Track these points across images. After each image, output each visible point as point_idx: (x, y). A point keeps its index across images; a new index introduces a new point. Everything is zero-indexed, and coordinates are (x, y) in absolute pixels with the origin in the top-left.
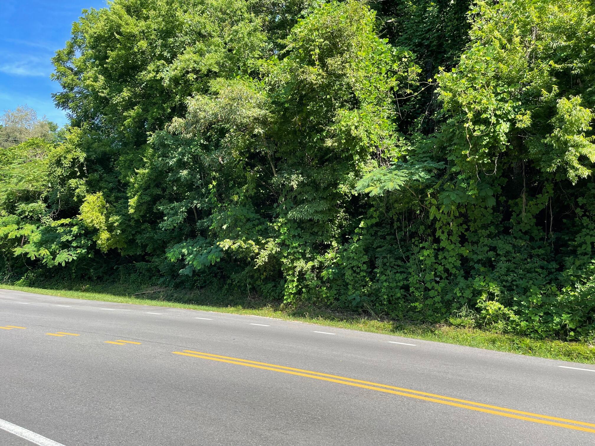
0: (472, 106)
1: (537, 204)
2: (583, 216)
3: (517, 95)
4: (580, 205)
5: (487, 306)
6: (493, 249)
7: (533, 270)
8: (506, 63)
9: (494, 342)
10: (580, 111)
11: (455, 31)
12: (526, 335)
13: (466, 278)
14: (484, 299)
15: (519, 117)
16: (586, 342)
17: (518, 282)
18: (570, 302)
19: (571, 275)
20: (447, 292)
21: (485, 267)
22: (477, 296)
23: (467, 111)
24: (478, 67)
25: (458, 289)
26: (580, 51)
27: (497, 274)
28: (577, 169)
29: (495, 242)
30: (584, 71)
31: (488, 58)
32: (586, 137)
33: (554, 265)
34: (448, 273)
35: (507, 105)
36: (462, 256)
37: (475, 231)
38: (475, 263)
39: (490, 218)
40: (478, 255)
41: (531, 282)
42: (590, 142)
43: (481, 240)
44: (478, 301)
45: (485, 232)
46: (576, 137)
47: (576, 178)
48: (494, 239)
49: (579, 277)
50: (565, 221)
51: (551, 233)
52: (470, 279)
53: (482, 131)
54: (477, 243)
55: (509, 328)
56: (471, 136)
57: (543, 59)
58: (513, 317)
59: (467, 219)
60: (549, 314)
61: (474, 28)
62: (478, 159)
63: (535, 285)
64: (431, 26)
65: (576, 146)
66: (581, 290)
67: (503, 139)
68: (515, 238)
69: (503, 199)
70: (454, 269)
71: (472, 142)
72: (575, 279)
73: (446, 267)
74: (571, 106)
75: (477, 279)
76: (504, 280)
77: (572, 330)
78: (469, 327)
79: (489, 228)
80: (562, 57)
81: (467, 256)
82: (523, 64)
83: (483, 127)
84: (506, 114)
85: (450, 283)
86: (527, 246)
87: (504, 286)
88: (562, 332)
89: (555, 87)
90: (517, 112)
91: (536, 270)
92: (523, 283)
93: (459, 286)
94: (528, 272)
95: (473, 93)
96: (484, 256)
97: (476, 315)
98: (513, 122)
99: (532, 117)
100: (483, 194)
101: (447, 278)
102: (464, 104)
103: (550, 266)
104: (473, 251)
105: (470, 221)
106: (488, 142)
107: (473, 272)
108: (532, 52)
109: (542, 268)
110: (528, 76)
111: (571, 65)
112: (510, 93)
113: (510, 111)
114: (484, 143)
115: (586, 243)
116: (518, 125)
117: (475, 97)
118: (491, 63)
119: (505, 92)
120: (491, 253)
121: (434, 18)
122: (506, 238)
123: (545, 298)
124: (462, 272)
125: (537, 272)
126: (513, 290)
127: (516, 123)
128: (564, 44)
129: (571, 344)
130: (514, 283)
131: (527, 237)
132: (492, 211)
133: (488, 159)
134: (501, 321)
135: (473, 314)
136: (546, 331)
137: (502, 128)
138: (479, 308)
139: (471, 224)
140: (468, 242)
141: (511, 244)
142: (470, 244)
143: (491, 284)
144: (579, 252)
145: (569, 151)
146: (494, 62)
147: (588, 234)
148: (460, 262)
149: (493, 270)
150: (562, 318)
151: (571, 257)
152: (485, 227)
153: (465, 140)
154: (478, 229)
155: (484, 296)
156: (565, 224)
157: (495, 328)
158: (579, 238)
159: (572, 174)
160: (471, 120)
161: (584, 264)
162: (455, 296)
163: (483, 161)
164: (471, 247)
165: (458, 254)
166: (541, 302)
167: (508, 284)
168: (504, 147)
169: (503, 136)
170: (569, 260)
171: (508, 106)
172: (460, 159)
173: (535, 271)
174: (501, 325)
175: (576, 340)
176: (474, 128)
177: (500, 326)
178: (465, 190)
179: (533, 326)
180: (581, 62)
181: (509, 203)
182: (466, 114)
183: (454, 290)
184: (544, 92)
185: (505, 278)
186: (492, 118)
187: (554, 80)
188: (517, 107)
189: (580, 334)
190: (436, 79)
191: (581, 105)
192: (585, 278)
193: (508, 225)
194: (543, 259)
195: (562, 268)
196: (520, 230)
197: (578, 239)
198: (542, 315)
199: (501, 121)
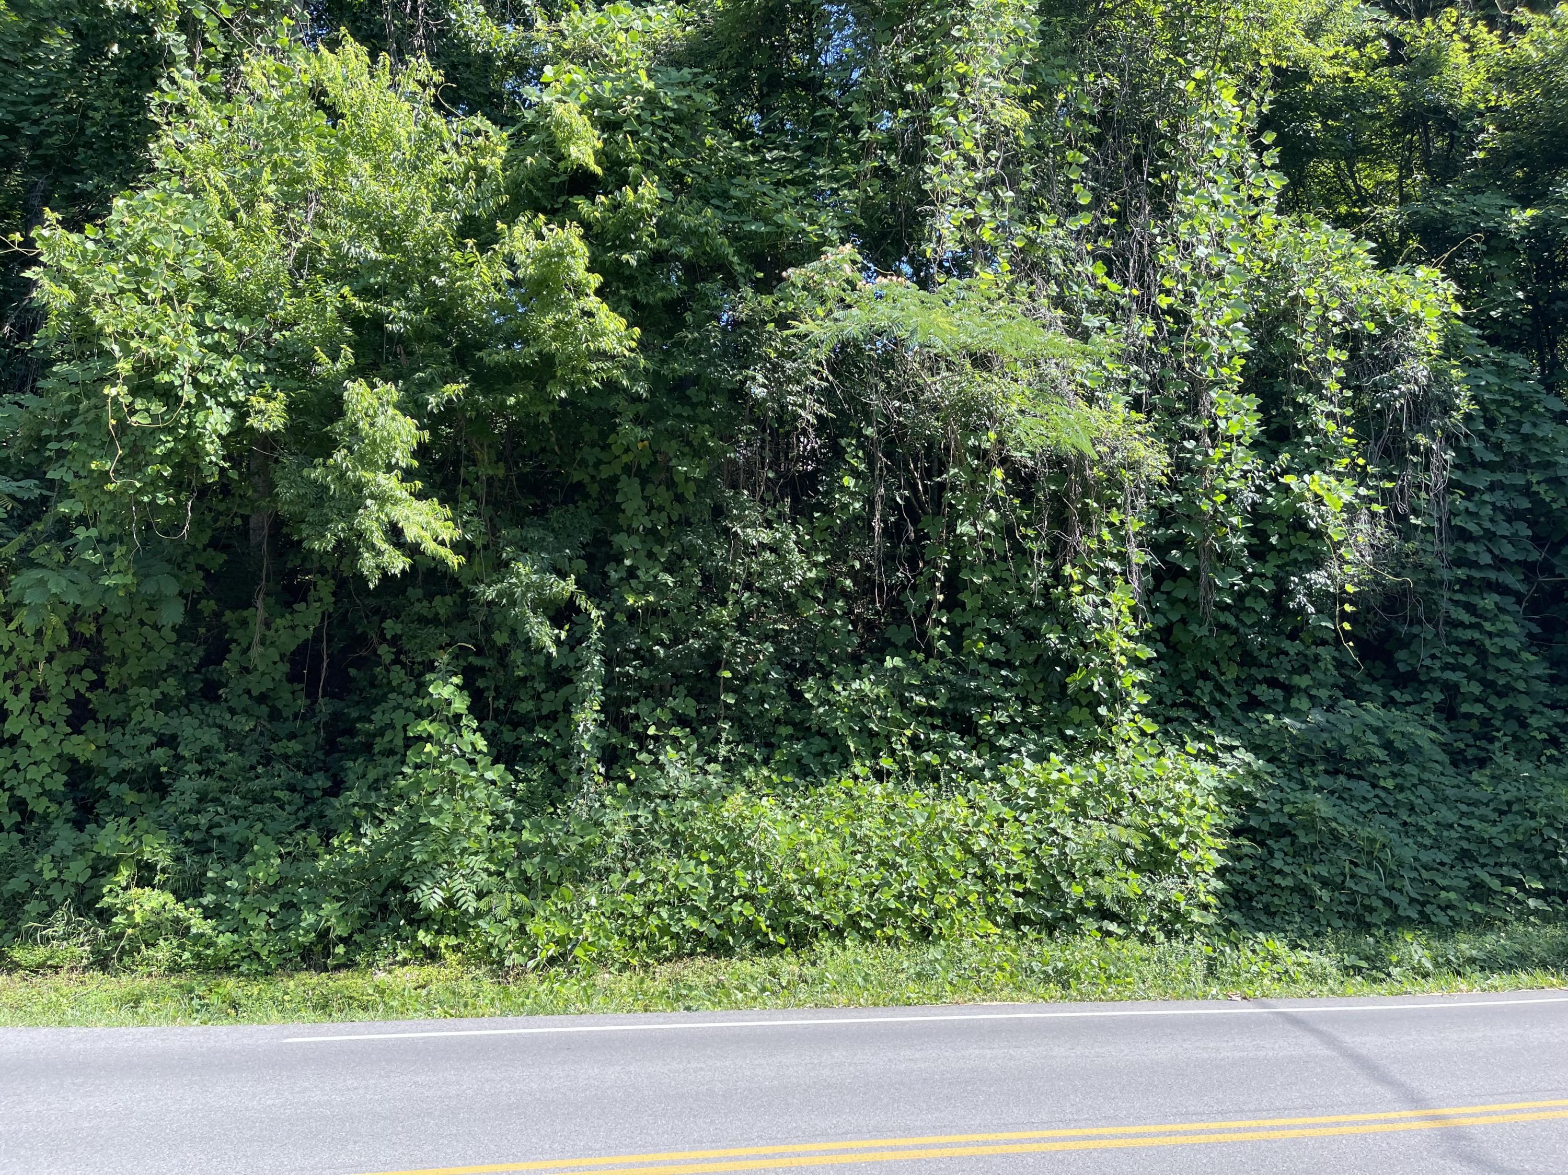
0: (133, 344)
1: (293, 628)
2: (395, 662)
3: (259, 346)
4: (389, 637)
5: (130, 902)
6: (168, 741)
7: (268, 795)
8: (236, 257)
9: (137, 1002)
10: (393, 419)
11: (113, 127)
12: (228, 969)
13: (79, 825)
14: (124, 884)
15: (257, 402)
16: (370, 965)
17: (224, 830)
18: (345, 872)
19: (354, 805)
20: (15, 868)
21: (140, 791)
22: (104, 875)
23: (118, 354)
24: (159, 245)
25: (48, 857)
26: (408, 282)
27: (172, 810)
28: (380, 553)
29: (176, 722)
30: (415, 332)
31: (189, 232)
32: (402, 481)
33: (321, 781)
34: (23, 813)
35: (228, 364)
36: (73, 760)
37: (121, 691)
38: (113, 780)
39: (168, 654)
40: (121, 756)
41: (259, 826)
42: (411, 494)
43: (136, 716)
44: (105, 890)
45: (147, 695)
46: (381, 477)
47: (378, 575)
48: (175, 713)
49: (369, 808)
50: (353, 672)
51: (321, 700)
52: (91, 827)
53: (154, 417)
54: (122, 723)
55: (186, 955)
56: (123, 426)
57: (329, 277)
58: (199, 925)
59: (100, 653)
60: (294, 905)
61: (165, 141)
62: (139, 491)
63: (267, 834)
64: (48, 91)
65: (382, 499)
66: (373, 841)
67: (212, 448)
68: (233, 712)
69: (208, 606)
70: (44, 801)
71: (125, 440)
72: (363, 813)
73: (18, 793)
74: (376, 403)
75: (111, 826)
76: (188, 827)
77: (341, 940)
78: (72, 969)
79: (161, 683)
80: (372, 286)
81: (88, 761)
82: (278, 273)
83: (157, 407)
84: (225, 388)
85: (23, 842)
86: (262, 734)
87: (187, 843)
88: (320, 947)
89: (347, 351)
90: (254, 389)
91: (276, 793)
92: (236, 831)
93: (53, 850)
94: (256, 801)
95: (138, 307)
96: (140, 759)
97: (95, 932)
98: (242, 411)
99: (290, 408)
100: (150, 588)
101: (18, 828)
102: (108, 330)
103: (311, 784)
104: (108, 746)
105: (109, 660)
106: (171, 451)
107: (101, 808)
108: (302, 253)
109: (292, 788)
110: (287, 305)
111: (386, 310)
112: (239, 336)
113: (234, 382)
114: (158, 451)
115: (393, 727)
116: (253, 421)
117: (141, 319)
118: (196, 246)
119: (223, 329)
120: (160, 754)
121: (61, 70)
122: (207, 710)
123: (287, 866)
124: (69, 807)
125: (277, 799)
126: (210, 851)
127: (248, 414)
128: (373, 255)
129: (336, 975)
130: (216, 832)
131: (264, 710)
132: (173, 637)
133: (168, 496)
134: (166, 940)
135: (86, 930)
136: (281, 952)
137: (211, 420)
138: (109, 909)
139: (111, 669)
140: (97, 721)
141: (220, 727)
142: (102, 726)
143: (148, 838)
144: (377, 749)
145: (366, 507)
146: (202, 246)
147: (399, 706)
148: (65, 778)
149: (163, 798)
150: (321, 913)
151: (360, 760)
152: (149, 679)
153: (104, 431)
154: (129, 684)
155: (124, 874)
156: (353, 680)
157: (147, 961)
158: (379, 714)
159: (367, 562)
160: (126, 380)
161: (386, 776)
162: (35, 880)
163: (155, 498)
164: (102, 736)
165: (60, 756)
166: (278, 877)
167: (197, 836)
168: (215, 470)
169: (212, 442)
170: (354, 766)
171: (229, 368)
172: (87, 482)
173: (272, 797)
174: (164, 951)
175: (348, 964)
176: (132, 403)
177: (160, 956)
178: (95, 571)
179: (249, 943)
180: (408, 309)
181: (224, 619)
182: (115, 360)
183: (34, 861)
184: (320, 354)
185: (192, 820)
186: (186, 387)
187: (349, 333)
188: (253, 375)
189: (359, 947)
190: (34, 240)
191: (397, 406)
192: (384, 810)
193: (215, 676)
194: (298, 766)
195: (337, 788)
196: (248, 692)
197: (379, 718)
198: (274, 910)
199: (210, 403)
